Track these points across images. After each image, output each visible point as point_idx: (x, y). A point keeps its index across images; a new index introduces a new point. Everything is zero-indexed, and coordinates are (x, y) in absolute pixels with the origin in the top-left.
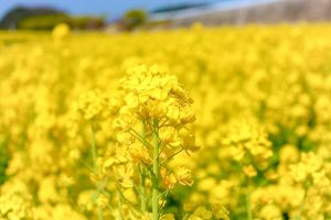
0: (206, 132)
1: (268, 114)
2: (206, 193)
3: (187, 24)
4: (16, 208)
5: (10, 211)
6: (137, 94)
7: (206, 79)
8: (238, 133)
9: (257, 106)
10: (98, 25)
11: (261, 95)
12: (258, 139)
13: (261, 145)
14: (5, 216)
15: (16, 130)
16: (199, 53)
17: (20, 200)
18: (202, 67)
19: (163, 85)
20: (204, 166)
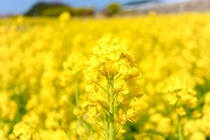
0: (155, 83)
1: (197, 71)
2: (155, 124)
3: (146, 13)
4: (25, 132)
5: (21, 134)
6: (98, 57)
7: (157, 48)
8: (173, 85)
9: (190, 66)
10: (89, 13)
11: (193, 59)
12: (187, 89)
13: (189, 93)
14: (18, 138)
15: (33, 81)
16: (154, 31)
17: (28, 128)
18: (155, 40)
19: (116, 50)
20: (153, 105)
